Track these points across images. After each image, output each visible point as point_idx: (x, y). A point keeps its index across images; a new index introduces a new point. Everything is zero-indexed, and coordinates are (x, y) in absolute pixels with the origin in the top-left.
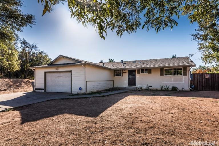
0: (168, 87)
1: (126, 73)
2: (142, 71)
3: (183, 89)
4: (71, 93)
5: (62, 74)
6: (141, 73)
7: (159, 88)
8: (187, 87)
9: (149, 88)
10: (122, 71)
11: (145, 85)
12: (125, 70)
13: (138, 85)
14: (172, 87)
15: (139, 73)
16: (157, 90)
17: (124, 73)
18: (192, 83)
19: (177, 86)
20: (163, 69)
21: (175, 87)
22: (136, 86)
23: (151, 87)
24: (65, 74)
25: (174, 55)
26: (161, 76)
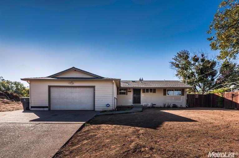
0: (169, 105)
1: (131, 91)
2: (146, 90)
3: (181, 106)
4: (94, 110)
5: (78, 89)
6: (146, 92)
7: (162, 106)
9: (154, 105)
10: (127, 89)
11: (150, 103)
12: (129, 89)
13: (143, 103)
14: (173, 105)
15: (144, 92)
16: (160, 107)
17: (129, 91)
19: (177, 104)
20: (166, 89)
21: (175, 105)
22: (141, 104)
23: (155, 105)
24: (82, 89)
25: (141, 79)
26: (164, 95)
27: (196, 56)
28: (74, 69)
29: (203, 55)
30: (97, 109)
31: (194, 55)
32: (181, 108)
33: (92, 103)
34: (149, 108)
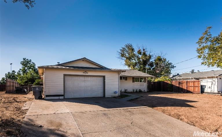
0: (137, 90)
3: (144, 91)
4: (104, 97)
8: (146, 90)
9: (126, 91)
11: (123, 89)
14: (139, 90)
16: (131, 92)
18: (148, 87)
19: (141, 89)
20: (134, 78)
23: (127, 90)
26: (133, 82)
27: (140, 50)
28: (84, 60)
29: (144, 50)
30: (107, 95)
31: (139, 50)
32: (144, 92)
33: (102, 91)
34: (131, 93)
